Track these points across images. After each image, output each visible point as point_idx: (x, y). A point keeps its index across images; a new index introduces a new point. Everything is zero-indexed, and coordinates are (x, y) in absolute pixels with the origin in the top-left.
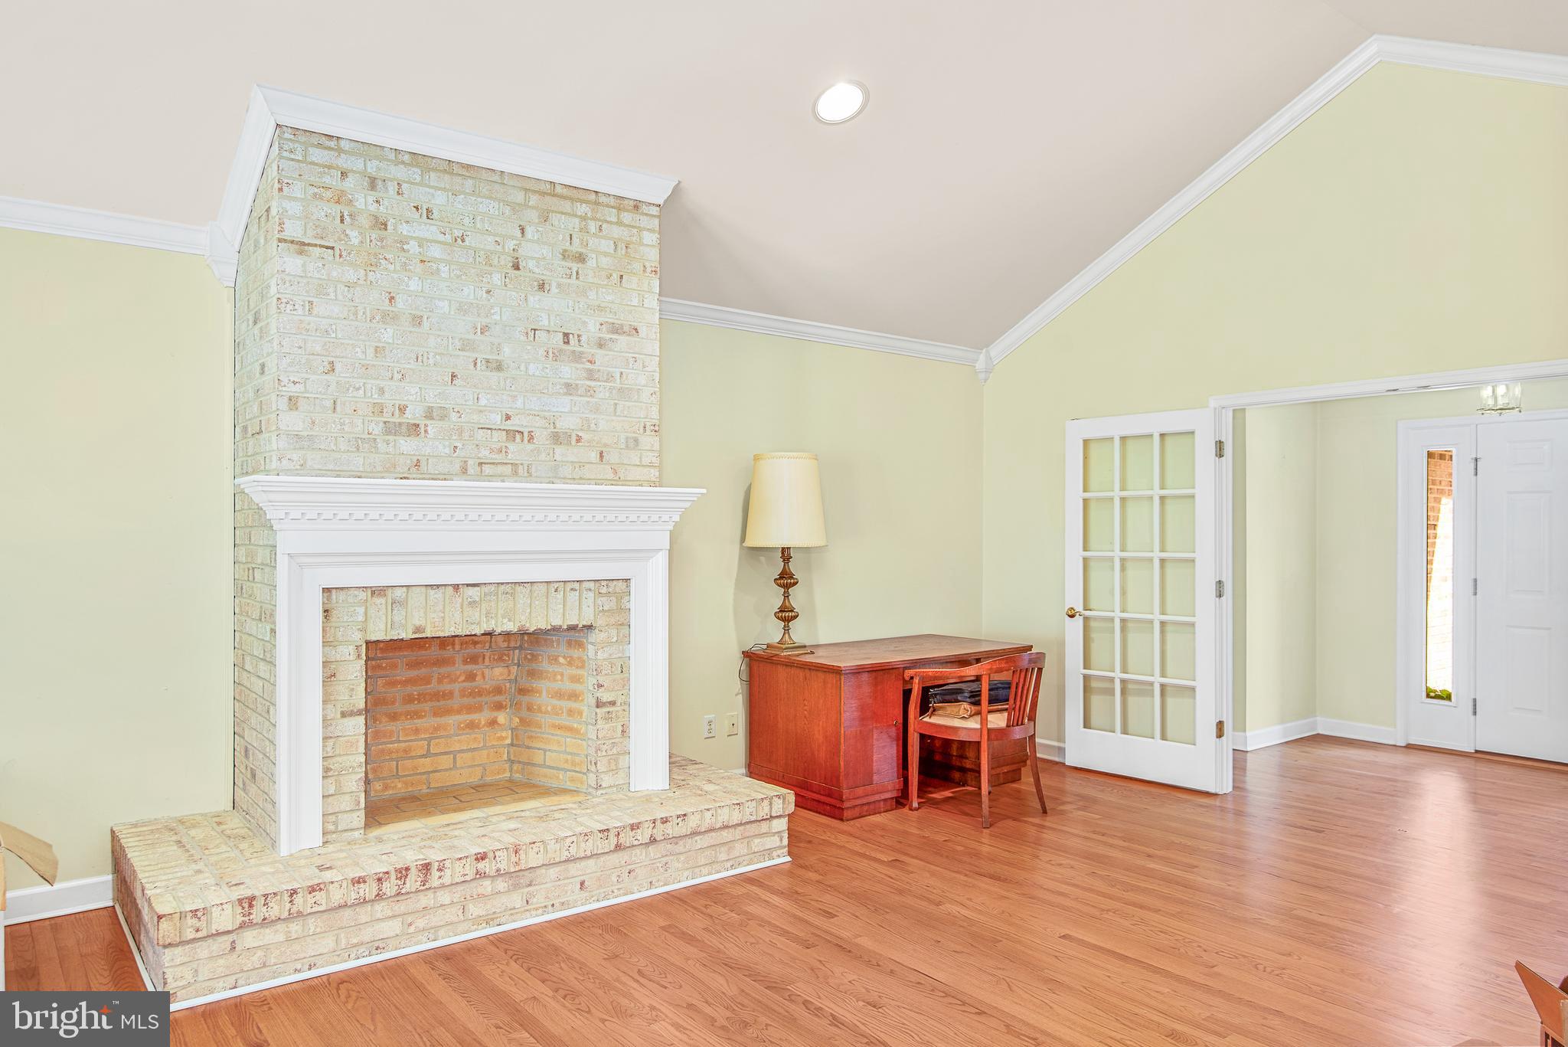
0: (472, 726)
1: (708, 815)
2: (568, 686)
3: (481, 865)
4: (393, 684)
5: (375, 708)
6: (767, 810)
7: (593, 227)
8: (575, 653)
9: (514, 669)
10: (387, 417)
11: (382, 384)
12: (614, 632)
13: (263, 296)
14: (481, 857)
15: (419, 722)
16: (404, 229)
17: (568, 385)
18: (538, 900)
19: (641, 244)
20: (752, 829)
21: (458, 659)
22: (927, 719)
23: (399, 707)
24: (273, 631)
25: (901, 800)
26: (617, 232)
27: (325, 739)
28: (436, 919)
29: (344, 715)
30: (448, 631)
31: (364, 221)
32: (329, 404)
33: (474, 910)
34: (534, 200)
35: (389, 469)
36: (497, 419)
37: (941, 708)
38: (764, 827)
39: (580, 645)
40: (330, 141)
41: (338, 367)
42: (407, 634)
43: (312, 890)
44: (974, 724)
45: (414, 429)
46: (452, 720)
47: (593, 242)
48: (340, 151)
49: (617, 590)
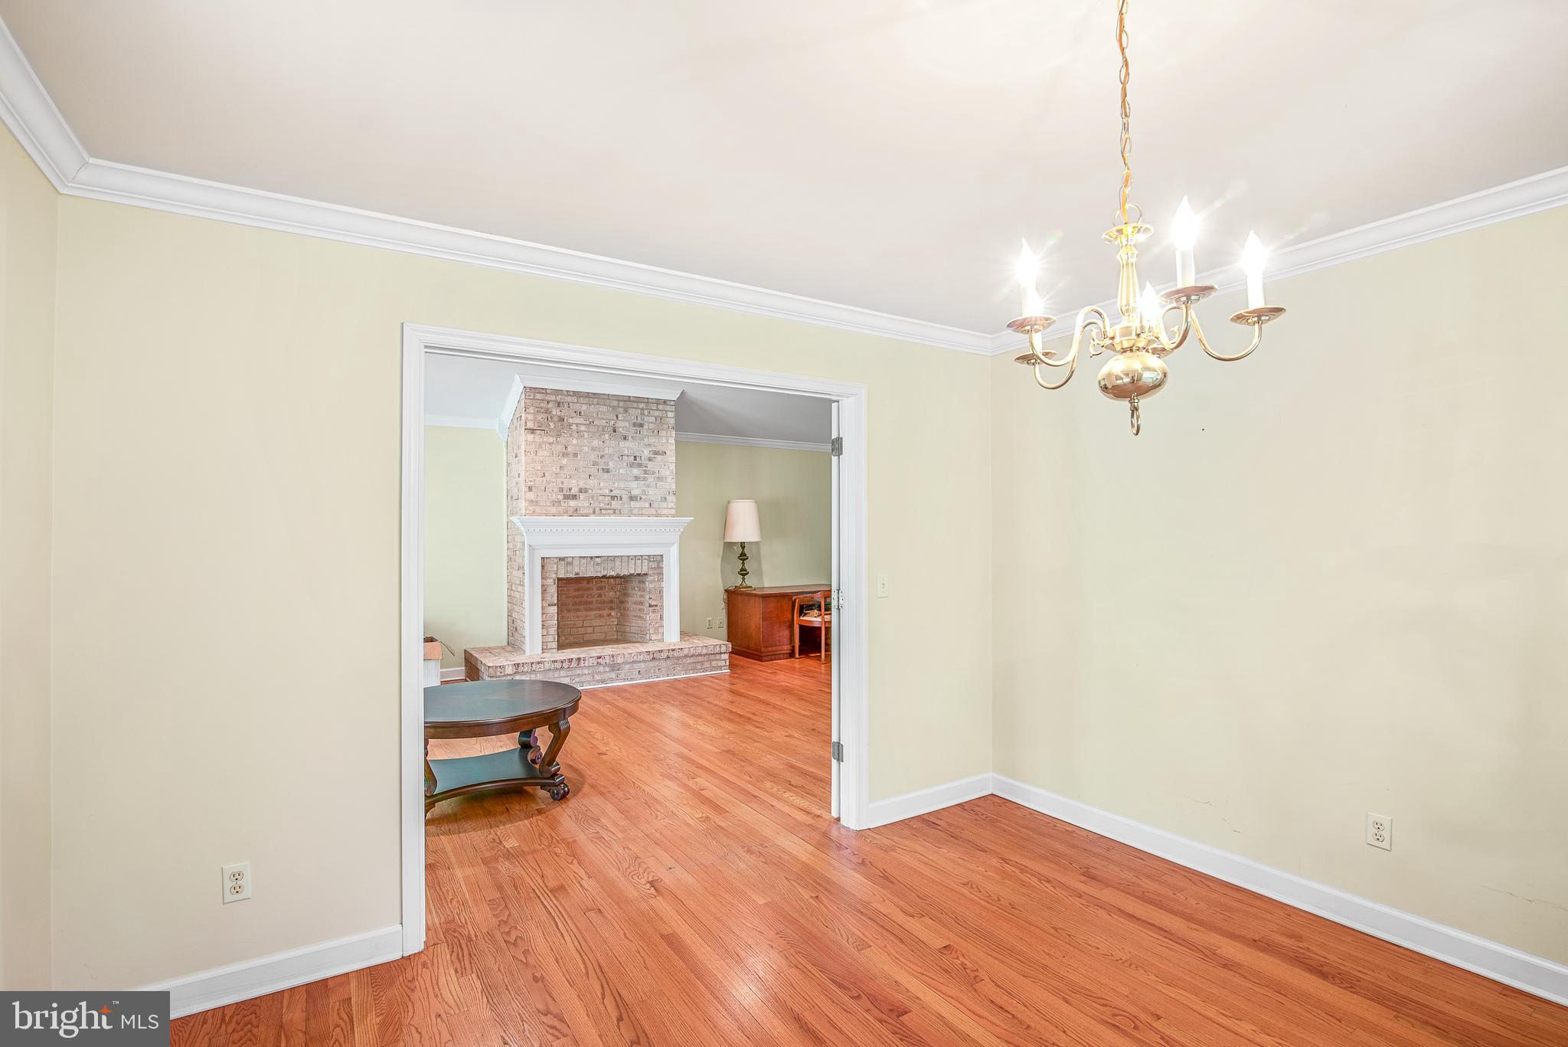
0: (601, 616)
1: (692, 649)
2: (639, 599)
3: (599, 660)
4: (568, 597)
5: (561, 605)
6: (718, 649)
7: (646, 412)
8: (641, 586)
9: (618, 593)
10: (565, 492)
11: (563, 480)
12: (656, 577)
13: (519, 448)
14: (600, 657)
15: (579, 613)
16: (571, 421)
17: (636, 477)
18: (622, 676)
19: (667, 417)
20: (712, 657)
21: (595, 588)
22: (801, 618)
23: (571, 607)
24: (524, 573)
25: (792, 655)
26: (656, 413)
27: (543, 614)
28: (583, 679)
29: (549, 605)
30: (589, 575)
31: (555, 419)
32: (543, 488)
33: (597, 677)
34: (621, 404)
35: (566, 512)
36: (607, 492)
37: (809, 613)
38: (718, 657)
39: (643, 582)
40: (543, 391)
41: (546, 475)
42: (572, 576)
43: (539, 663)
44: (819, 619)
45: (574, 497)
46: (593, 613)
47: (646, 418)
48: (546, 393)
49: (658, 560)
